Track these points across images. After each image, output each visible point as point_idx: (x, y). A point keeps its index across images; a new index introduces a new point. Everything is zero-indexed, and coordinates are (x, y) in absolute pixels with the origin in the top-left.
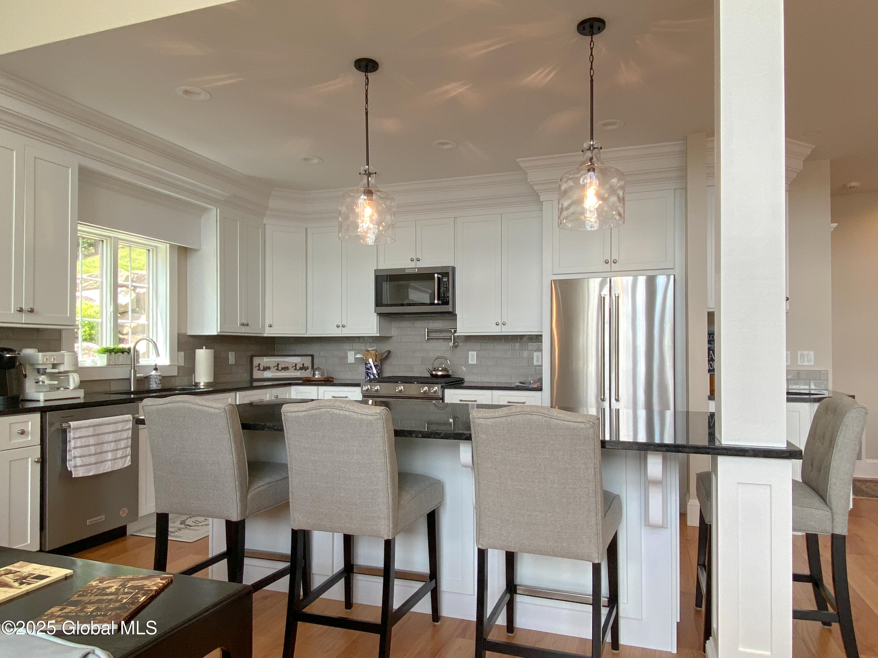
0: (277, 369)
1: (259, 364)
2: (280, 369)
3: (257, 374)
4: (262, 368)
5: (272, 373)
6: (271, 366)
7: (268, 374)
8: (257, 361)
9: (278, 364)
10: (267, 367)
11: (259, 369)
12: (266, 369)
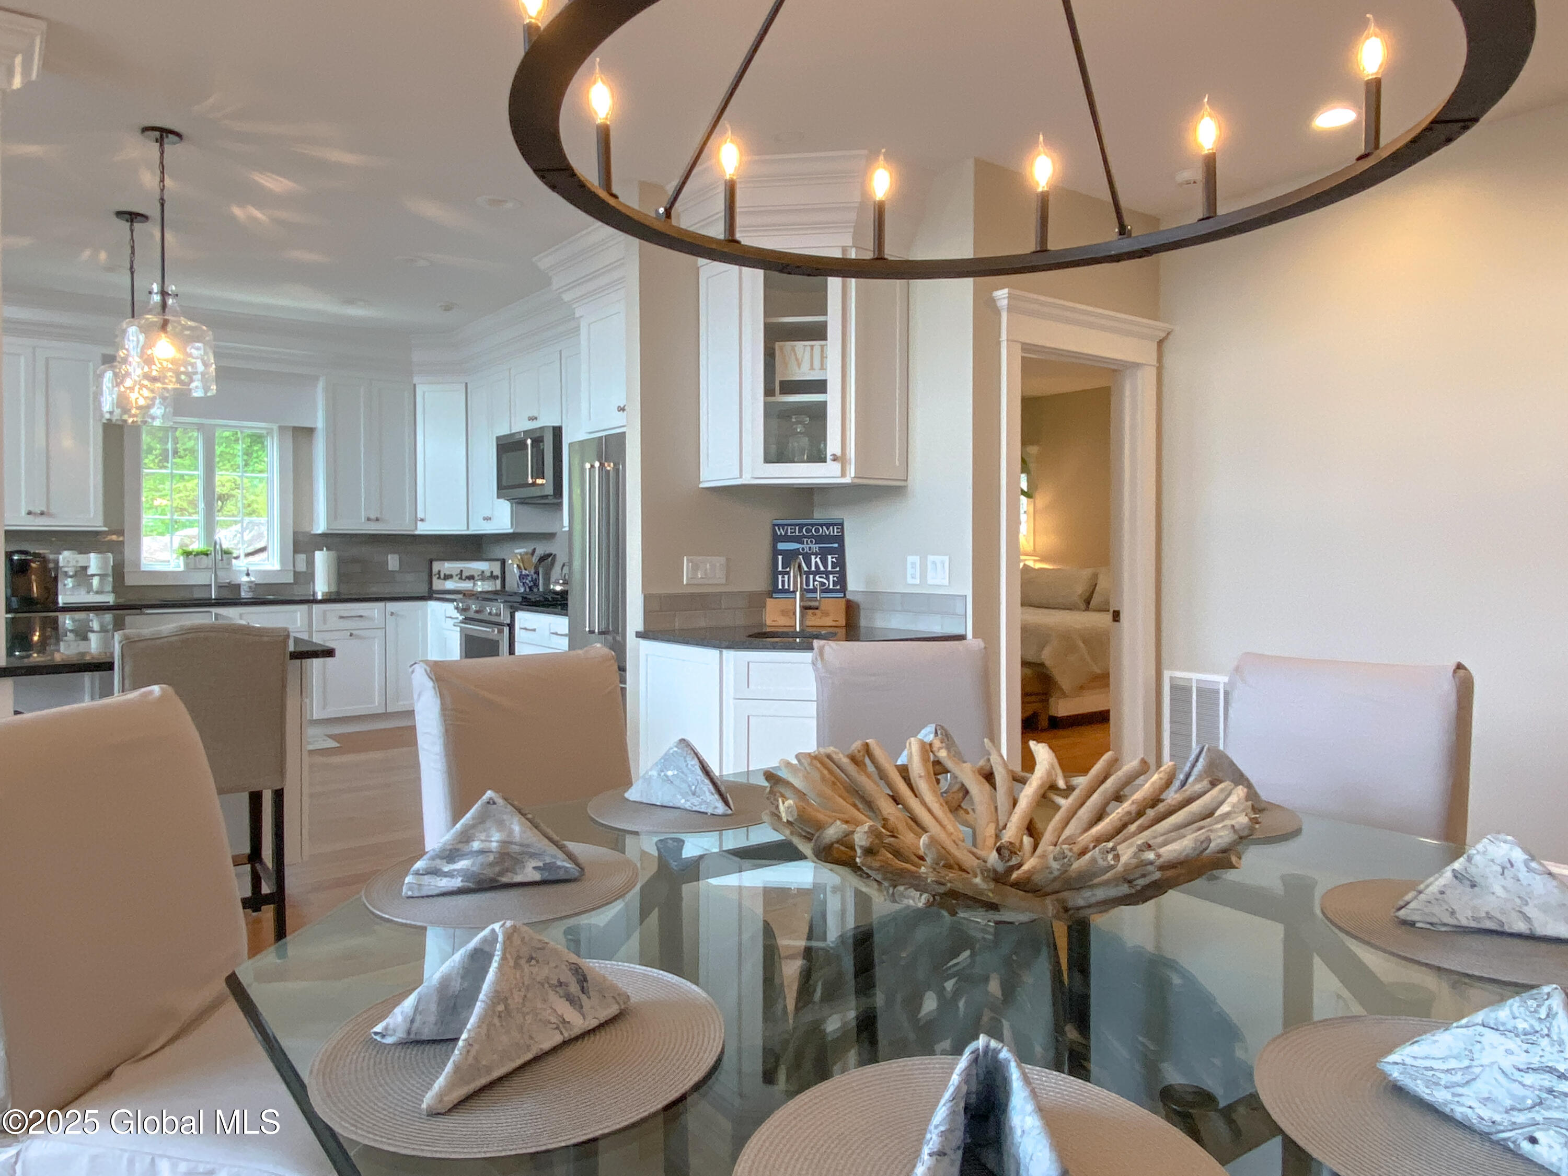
0: (461, 578)
1: (439, 572)
2: (464, 578)
3: (438, 585)
4: (442, 576)
5: (456, 582)
6: (454, 573)
7: (450, 585)
8: (436, 566)
9: (461, 571)
10: (448, 575)
11: (439, 578)
12: (448, 577)
